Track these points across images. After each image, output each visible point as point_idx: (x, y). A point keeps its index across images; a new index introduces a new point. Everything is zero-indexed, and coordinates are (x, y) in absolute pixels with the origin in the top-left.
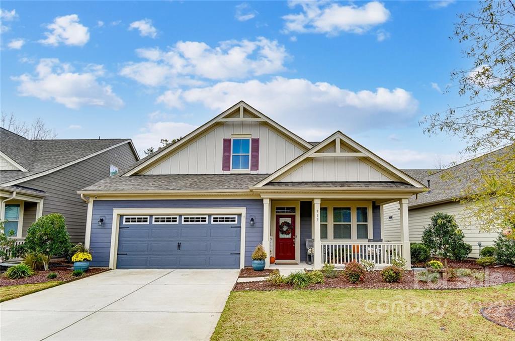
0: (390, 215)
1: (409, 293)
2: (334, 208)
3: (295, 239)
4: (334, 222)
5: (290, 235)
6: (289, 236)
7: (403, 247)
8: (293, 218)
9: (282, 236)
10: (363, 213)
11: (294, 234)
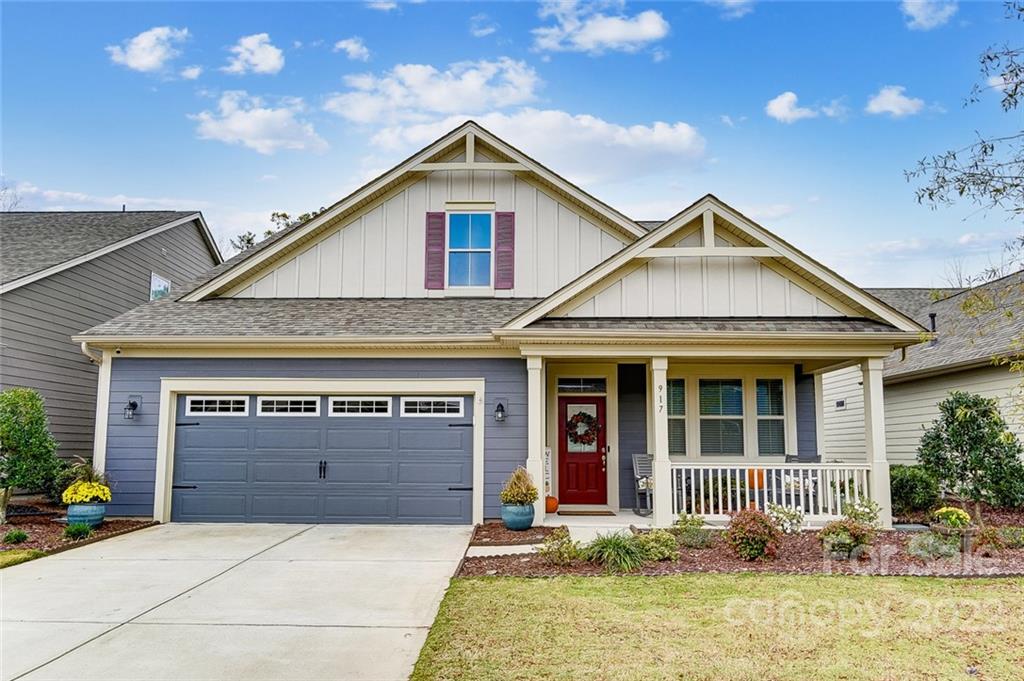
0: (840, 398)
1: (889, 585)
2: (701, 381)
3: (605, 454)
4: (701, 414)
5: (595, 444)
6: (592, 448)
7: (871, 474)
8: (601, 403)
9: (573, 447)
10: (771, 390)
11: (602, 442)
